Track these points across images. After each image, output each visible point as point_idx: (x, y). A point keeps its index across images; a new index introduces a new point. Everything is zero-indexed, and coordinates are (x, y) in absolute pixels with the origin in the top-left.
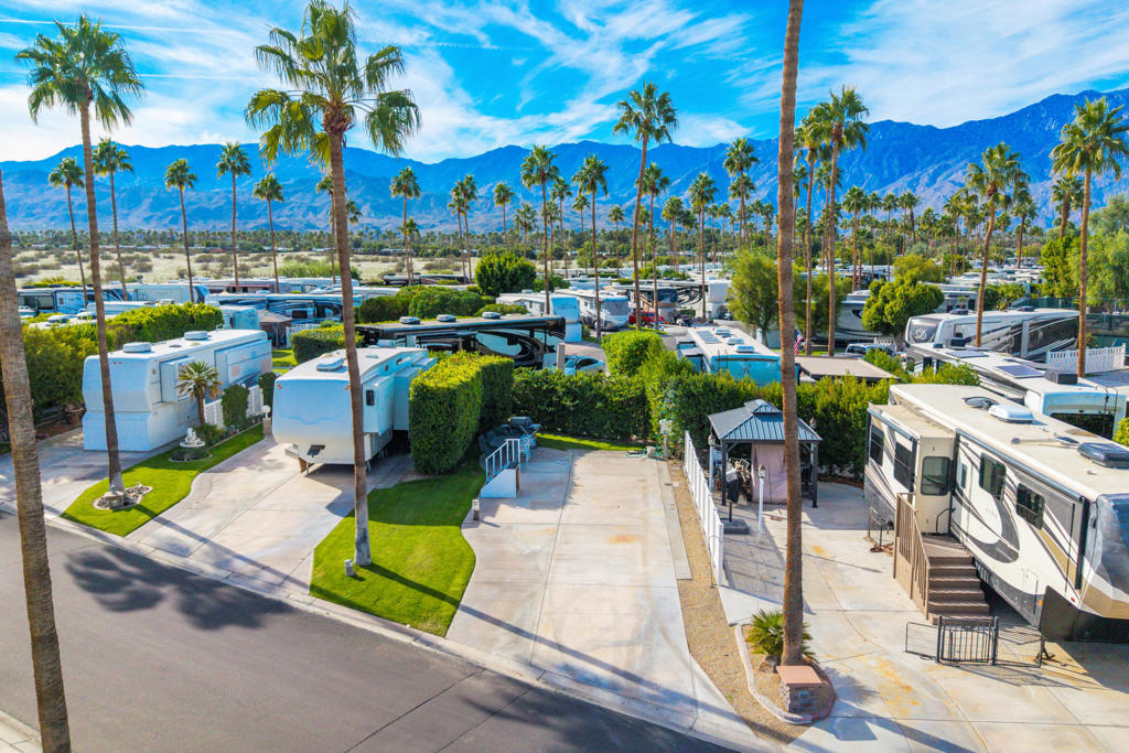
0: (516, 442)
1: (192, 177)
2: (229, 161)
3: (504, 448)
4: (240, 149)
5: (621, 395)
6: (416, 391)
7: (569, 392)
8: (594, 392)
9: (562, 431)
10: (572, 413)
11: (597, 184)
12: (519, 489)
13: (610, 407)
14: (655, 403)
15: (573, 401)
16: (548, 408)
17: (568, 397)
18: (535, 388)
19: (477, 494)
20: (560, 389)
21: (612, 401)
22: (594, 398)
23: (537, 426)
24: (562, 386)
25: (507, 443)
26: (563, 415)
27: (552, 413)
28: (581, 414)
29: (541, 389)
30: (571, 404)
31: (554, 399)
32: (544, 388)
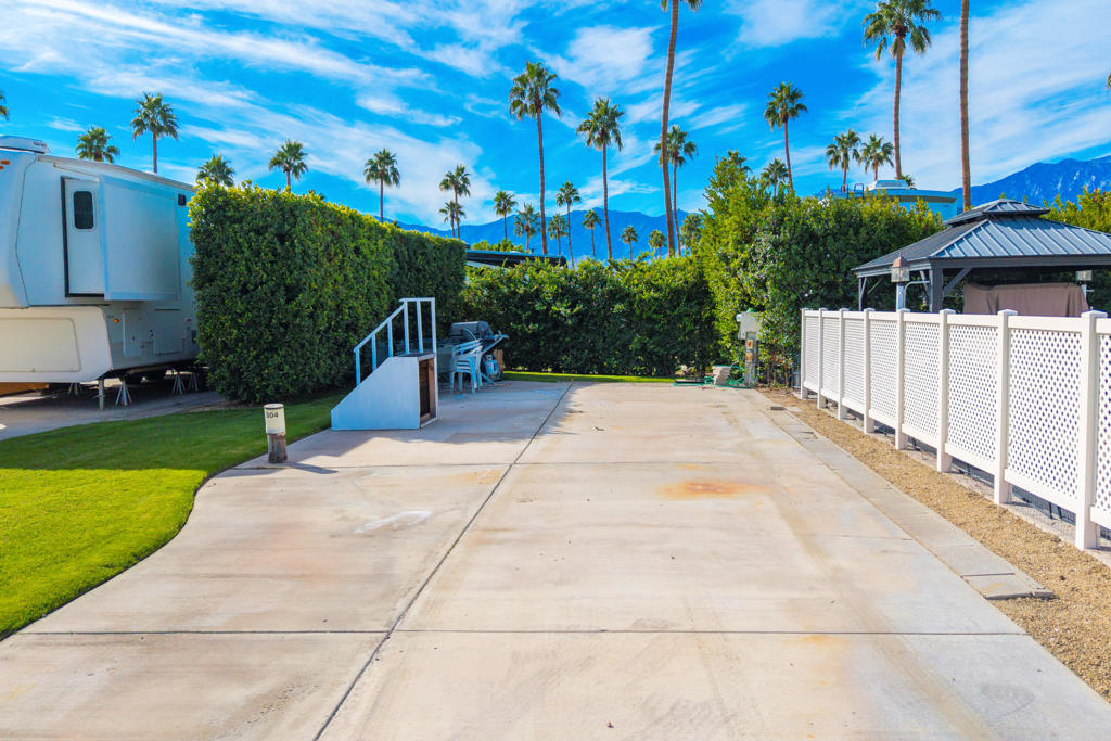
0: (426, 306)
1: (112, 150)
2: (147, 116)
3: (399, 319)
4: (163, 103)
5: (658, 289)
6: (201, 202)
7: (564, 293)
8: (609, 287)
9: (554, 371)
10: (570, 331)
11: (610, 133)
12: (433, 415)
13: (638, 312)
14: (727, 286)
15: (572, 307)
16: (528, 326)
17: (562, 301)
18: (504, 295)
19: (327, 426)
20: (549, 289)
21: (641, 300)
22: (610, 298)
23: (499, 337)
24: (552, 284)
25: (404, 307)
26: (556, 338)
27: (534, 335)
28: (587, 331)
29: (515, 293)
30: (568, 311)
31: (539, 306)
32: (521, 292)
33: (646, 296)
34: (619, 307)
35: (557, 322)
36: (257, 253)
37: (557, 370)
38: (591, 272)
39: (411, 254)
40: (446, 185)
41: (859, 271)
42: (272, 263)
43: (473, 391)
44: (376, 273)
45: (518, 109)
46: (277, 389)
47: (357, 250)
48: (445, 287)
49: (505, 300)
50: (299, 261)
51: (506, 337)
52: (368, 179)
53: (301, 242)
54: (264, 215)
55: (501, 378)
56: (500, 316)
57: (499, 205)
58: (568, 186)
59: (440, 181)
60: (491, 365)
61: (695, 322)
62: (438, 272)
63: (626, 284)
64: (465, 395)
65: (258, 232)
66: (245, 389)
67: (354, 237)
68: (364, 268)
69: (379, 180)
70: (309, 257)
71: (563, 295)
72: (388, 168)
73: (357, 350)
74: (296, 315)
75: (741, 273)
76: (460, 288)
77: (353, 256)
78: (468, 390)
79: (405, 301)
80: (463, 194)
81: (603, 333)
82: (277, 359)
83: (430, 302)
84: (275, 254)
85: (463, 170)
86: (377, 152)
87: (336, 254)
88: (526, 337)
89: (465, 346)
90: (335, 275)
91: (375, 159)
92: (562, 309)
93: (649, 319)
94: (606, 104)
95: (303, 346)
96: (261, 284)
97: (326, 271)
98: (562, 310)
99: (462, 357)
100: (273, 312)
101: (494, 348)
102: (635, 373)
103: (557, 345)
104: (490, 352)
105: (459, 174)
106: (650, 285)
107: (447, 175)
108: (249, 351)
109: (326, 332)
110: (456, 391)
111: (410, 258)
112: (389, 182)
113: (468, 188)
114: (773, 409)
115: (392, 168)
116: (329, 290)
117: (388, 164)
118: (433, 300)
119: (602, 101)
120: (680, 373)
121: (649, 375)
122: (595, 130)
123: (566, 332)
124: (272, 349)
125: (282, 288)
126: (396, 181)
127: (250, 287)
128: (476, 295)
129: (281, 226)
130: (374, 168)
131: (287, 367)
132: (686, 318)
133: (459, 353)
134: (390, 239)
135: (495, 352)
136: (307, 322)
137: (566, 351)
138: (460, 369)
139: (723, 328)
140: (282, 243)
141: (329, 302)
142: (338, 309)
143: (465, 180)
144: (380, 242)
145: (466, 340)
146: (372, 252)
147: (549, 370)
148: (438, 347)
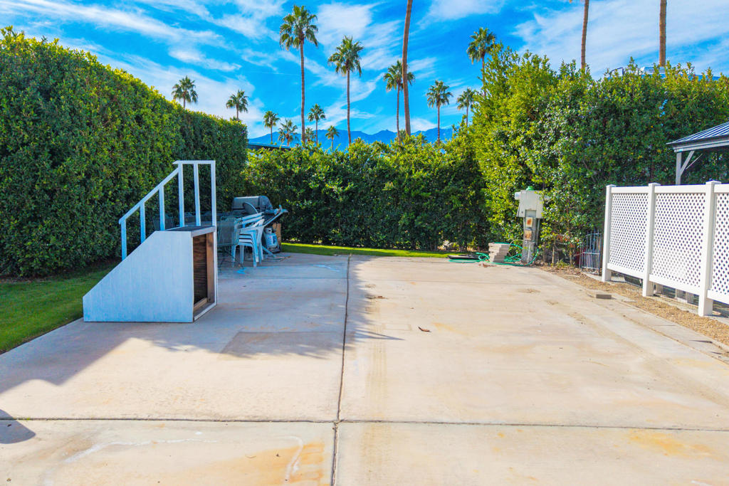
5: (427, 169)
7: (336, 172)
8: (379, 167)
9: (324, 243)
10: (340, 208)
11: (354, 63)
12: (211, 301)
13: (406, 190)
14: (502, 165)
15: (344, 184)
16: (302, 202)
17: (334, 180)
18: (280, 174)
19: (78, 315)
20: (323, 169)
21: (410, 180)
22: (378, 177)
23: (280, 211)
24: (326, 164)
25: (179, 171)
26: (327, 214)
27: (308, 211)
28: (357, 208)
29: (291, 172)
30: (340, 189)
31: (312, 185)
32: (296, 171)
33: (415, 176)
34: (389, 185)
35: (329, 198)
36: (18, 111)
37: (326, 242)
38: (361, 153)
39: (198, 133)
40: (230, 104)
41: (675, 145)
42: (35, 121)
43: (255, 265)
44: (159, 145)
45: (287, 41)
46: (43, 262)
47: (139, 119)
48: (227, 165)
49: (282, 180)
50: (68, 122)
51: (286, 211)
52: (175, 97)
53: (69, 100)
54: (26, 66)
55: (280, 250)
56: (277, 193)
57: (267, 120)
58: (317, 107)
59: (227, 101)
60: (270, 237)
61: (462, 200)
62: (222, 151)
63: (394, 165)
64: (247, 269)
65: (20, 86)
66: (8, 263)
67: (136, 105)
68: (147, 138)
69: (182, 100)
70: (80, 118)
71: (335, 174)
72: (189, 91)
73: (123, 221)
74: (64, 181)
75: (523, 151)
76: (242, 167)
77: (134, 124)
78: (250, 263)
79: (180, 163)
80: (243, 112)
81: (371, 210)
82: (41, 230)
83: (209, 166)
84: (38, 112)
85: (242, 93)
86: (181, 79)
87: (114, 119)
88: (300, 212)
89: (246, 220)
90: (113, 141)
91: (180, 85)
92: (334, 186)
93: (418, 197)
94: (351, 41)
95: (73, 216)
96: (23, 145)
97: (100, 135)
98: (335, 188)
99: (244, 231)
100: (35, 177)
101: (274, 221)
102: (400, 247)
103: (328, 219)
104: (270, 225)
105: (240, 96)
106: (419, 165)
107: (232, 97)
108: (10, 221)
109: (101, 201)
110: (237, 264)
111: (196, 136)
112: (190, 101)
113: (246, 106)
114: (599, 297)
115: (192, 90)
116: (105, 155)
117: (189, 88)
118: (213, 163)
119: (347, 39)
120: (442, 248)
121: (413, 249)
122: (342, 61)
123: (337, 208)
124: (35, 218)
125: (47, 150)
126: (195, 100)
127: (10, 148)
128: (255, 174)
129: (45, 80)
130: (179, 90)
131: (53, 239)
132: (452, 197)
133: (241, 226)
134: (176, 116)
135: (274, 225)
136: (77, 190)
137: (336, 226)
138: (242, 243)
139: (496, 206)
140: (47, 99)
141: (105, 170)
142: (116, 178)
143: (244, 101)
144: (166, 116)
145: (247, 214)
146: (156, 124)
147: (320, 242)
148: (218, 220)
